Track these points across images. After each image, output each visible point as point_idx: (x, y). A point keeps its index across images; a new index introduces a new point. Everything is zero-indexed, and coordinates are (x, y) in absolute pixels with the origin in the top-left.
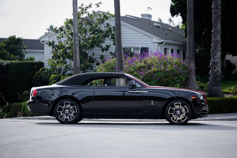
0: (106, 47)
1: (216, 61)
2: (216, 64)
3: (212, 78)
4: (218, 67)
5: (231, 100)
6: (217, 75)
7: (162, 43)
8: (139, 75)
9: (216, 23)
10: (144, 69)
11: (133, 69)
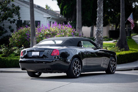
0: (13, 20)
2: (100, 32)
6: (101, 39)
7: (50, 18)
9: (101, 4)
10: (50, 36)
11: (42, 36)
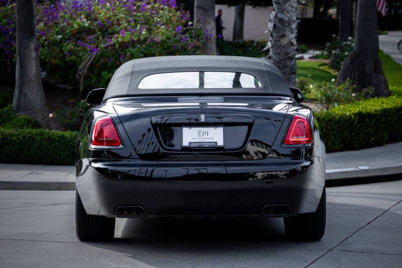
1: (289, 18)
2: (287, 24)
3: (274, 61)
4: (292, 32)
5: (330, 121)
6: (289, 54)
8: (79, 51)
10: (92, 37)
11: (60, 36)
